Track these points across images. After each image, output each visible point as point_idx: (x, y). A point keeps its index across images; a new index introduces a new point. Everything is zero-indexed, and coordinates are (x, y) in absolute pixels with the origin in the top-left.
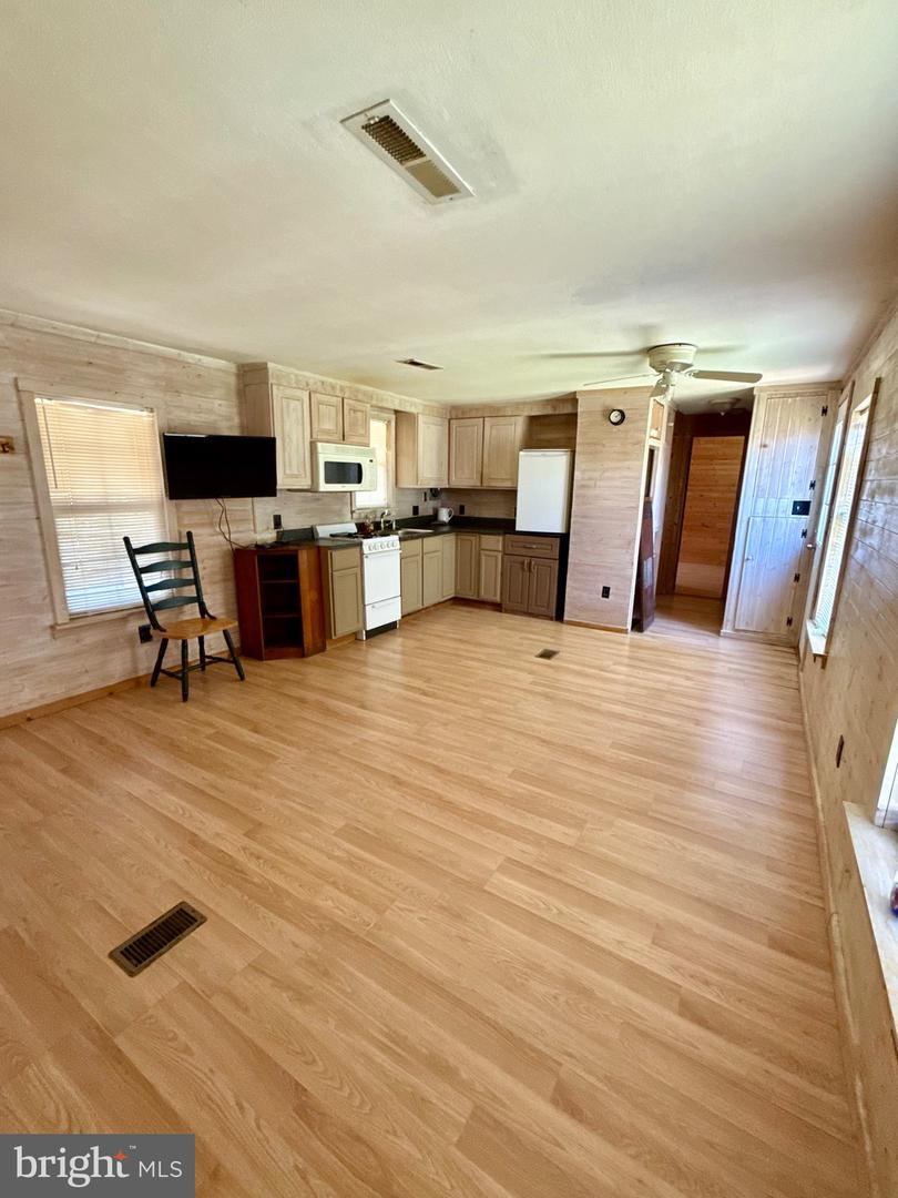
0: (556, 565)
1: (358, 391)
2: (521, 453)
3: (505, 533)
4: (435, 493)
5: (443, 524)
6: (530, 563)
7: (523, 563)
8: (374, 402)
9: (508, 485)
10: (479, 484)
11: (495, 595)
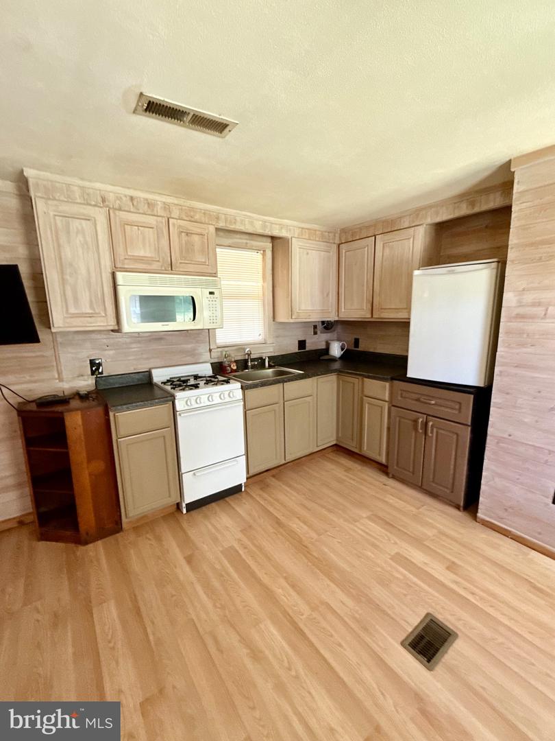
0: (466, 434)
1: (192, 209)
2: (416, 272)
3: (392, 379)
4: (328, 326)
5: (334, 360)
6: (426, 424)
7: (416, 421)
8: (221, 224)
9: (401, 316)
10: (370, 316)
11: (380, 454)
